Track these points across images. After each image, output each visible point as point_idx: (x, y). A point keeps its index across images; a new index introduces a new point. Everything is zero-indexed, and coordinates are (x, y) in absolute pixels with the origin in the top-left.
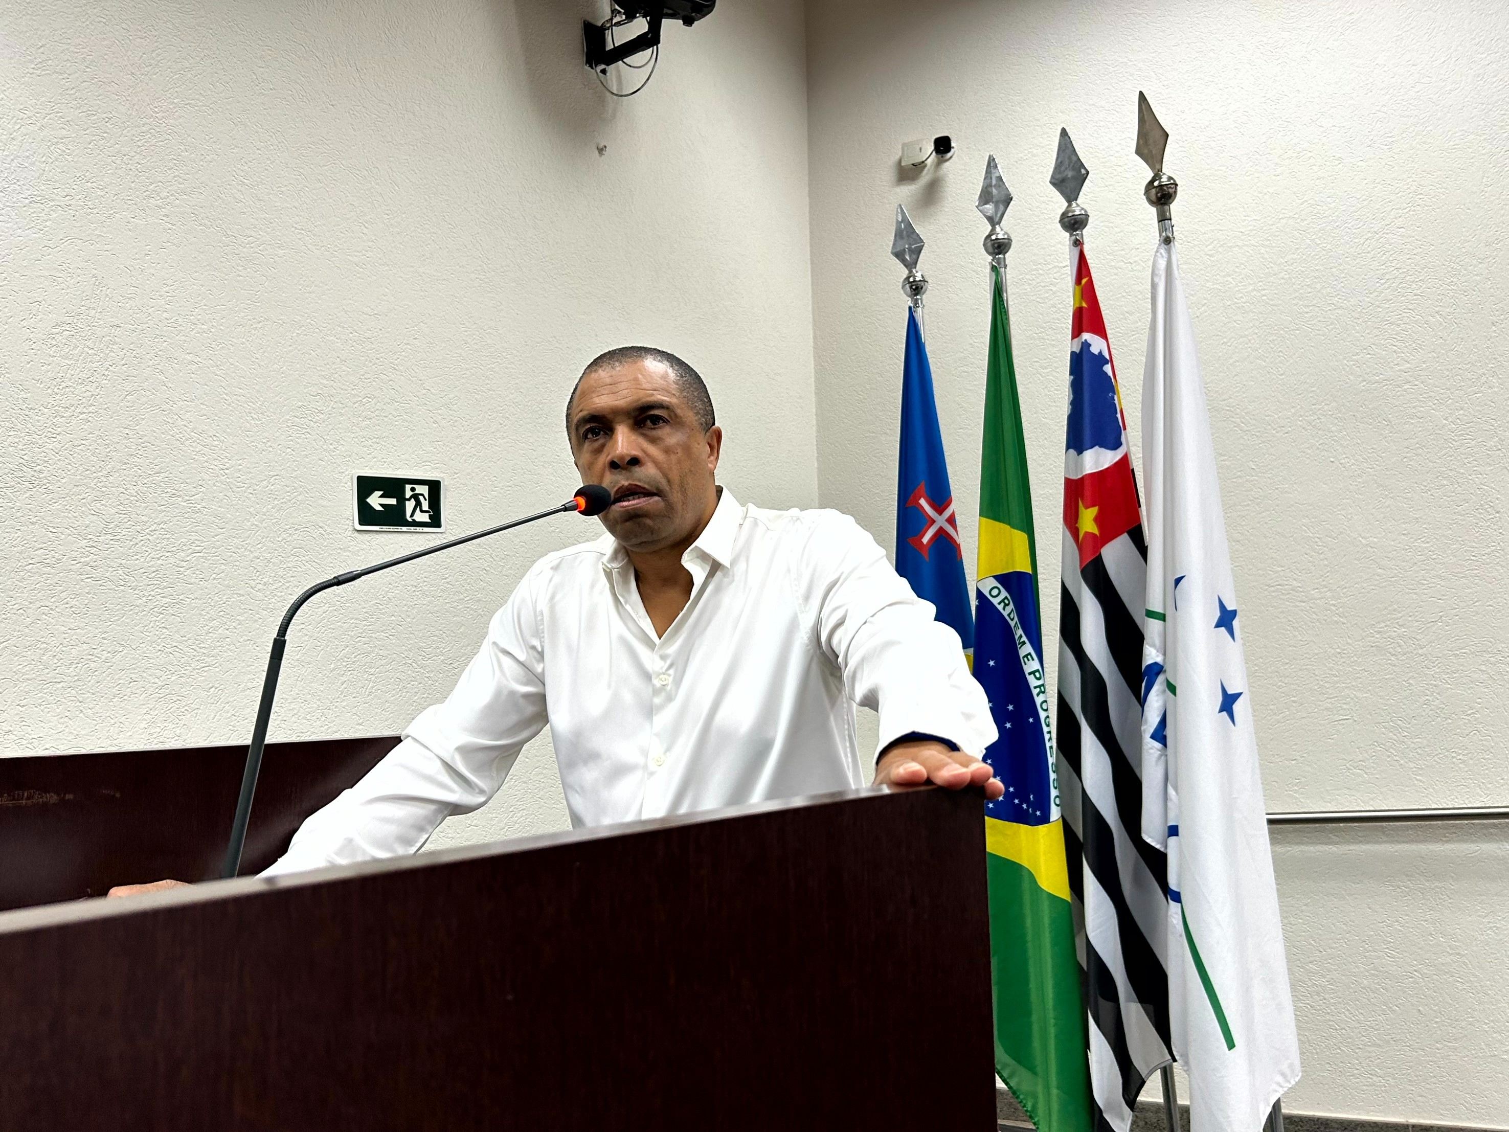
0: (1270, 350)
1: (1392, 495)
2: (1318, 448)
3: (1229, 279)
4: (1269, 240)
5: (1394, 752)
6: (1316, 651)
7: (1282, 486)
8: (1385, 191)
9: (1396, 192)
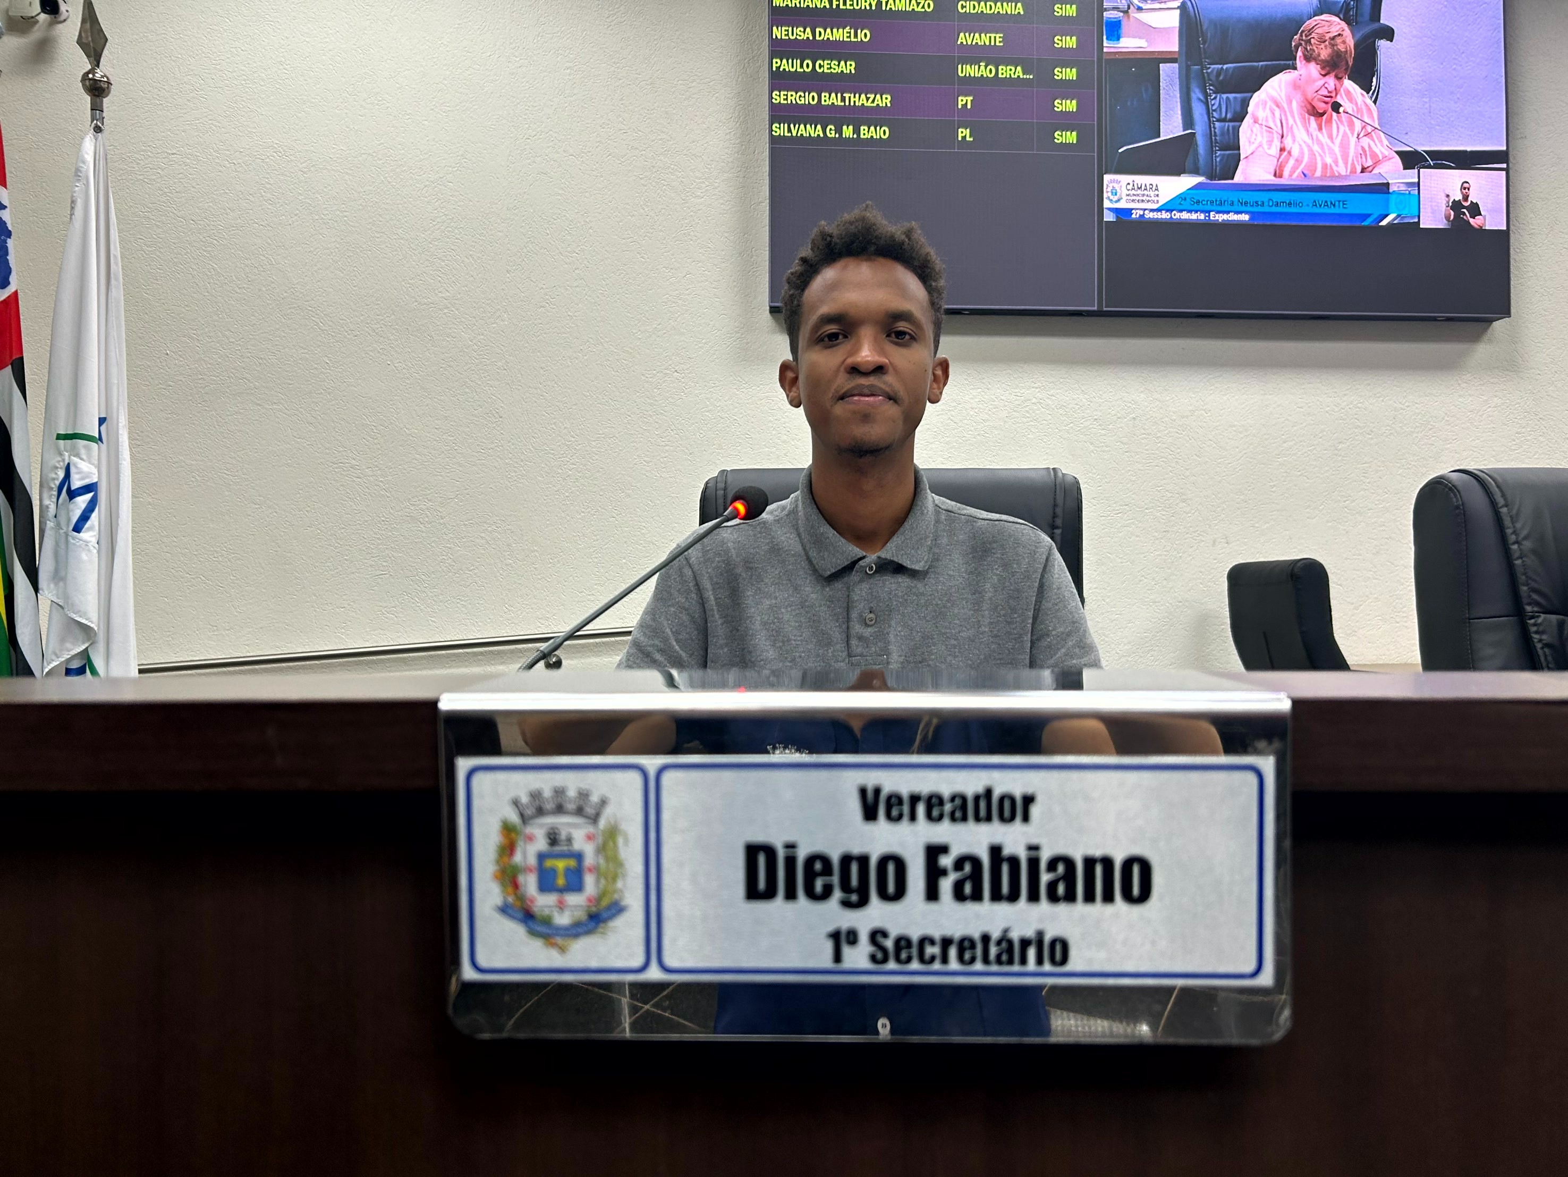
0: (348, 264)
1: (430, 396)
2: (379, 352)
3: (319, 196)
4: (352, 170)
5: (417, 599)
6: (366, 519)
7: (350, 380)
8: (442, 150)
9: (449, 152)
